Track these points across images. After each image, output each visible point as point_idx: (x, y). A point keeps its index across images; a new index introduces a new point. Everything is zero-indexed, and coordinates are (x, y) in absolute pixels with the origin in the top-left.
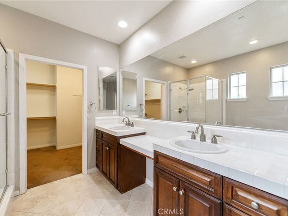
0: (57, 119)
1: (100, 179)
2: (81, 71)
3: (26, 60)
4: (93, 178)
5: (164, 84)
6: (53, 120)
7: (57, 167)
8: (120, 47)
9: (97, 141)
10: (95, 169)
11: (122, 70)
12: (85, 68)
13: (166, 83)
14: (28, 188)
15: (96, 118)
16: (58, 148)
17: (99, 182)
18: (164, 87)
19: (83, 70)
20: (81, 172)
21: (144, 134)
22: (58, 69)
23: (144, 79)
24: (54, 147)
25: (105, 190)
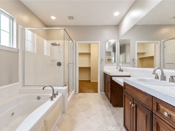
0: (91, 68)
1: (105, 98)
2: (97, 44)
3: (78, 43)
4: (102, 96)
5: (157, 43)
6: (89, 68)
7: (89, 88)
8: (118, 26)
9: (104, 78)
10: (104, 93)
11: (119, 39)
12: (99, 42)
13: (159, 42)
14: (79, 93)
15: (104, 67)
16: (91, 81)
17: (104, 99)
18: (158, 46)
19: (98, 43)
20: (98, 93)
21: (129, 76)
22: (91, 45)
23: (137, 42)
24: (90, 81)
25: (105, 103)
